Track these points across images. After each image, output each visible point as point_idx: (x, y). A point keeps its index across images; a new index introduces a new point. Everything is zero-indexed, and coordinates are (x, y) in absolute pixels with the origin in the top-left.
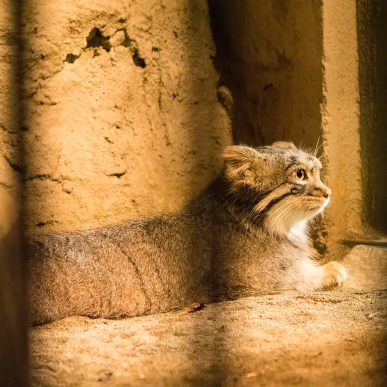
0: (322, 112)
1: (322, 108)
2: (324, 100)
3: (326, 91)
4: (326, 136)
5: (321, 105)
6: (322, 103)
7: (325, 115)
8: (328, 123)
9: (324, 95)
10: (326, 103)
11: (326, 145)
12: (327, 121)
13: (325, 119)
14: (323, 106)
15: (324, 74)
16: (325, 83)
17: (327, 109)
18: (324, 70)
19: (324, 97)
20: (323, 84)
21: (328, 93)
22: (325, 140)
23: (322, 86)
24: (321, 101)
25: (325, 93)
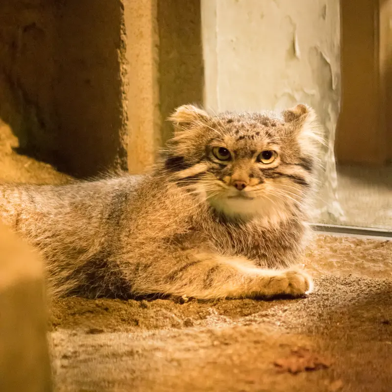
0: (120, 60)
1: (120, 55)
2: (122, 46)
3: (125, 34)
4: (125, 88)
5: (119, 51)
6: (119, 49)
7: (123, 63)
8: (126, 73)
9: (122, 39)
10: (125, 49)
11: (125, 99)
12: (126, 70)
13: (123, 68)
14: (121, 52)
15: (123, 14)
16: (124, 25)
17: (126, 56)
18: (123, 9)
19: (123, 41)
20: (122, 27)
21: (127, 37)
22: (124, 93)
23: (120, 29)
24: (118, 47)
25: (123, 37)
